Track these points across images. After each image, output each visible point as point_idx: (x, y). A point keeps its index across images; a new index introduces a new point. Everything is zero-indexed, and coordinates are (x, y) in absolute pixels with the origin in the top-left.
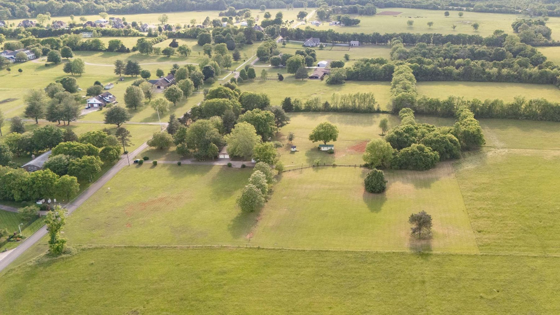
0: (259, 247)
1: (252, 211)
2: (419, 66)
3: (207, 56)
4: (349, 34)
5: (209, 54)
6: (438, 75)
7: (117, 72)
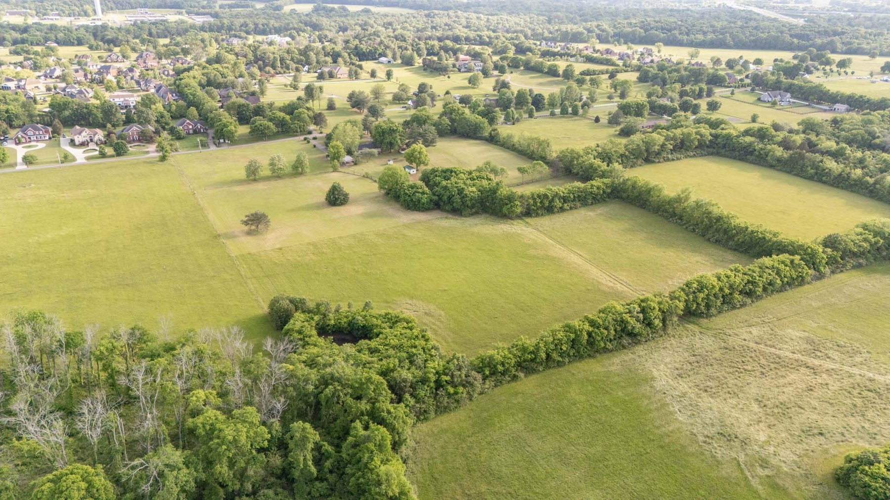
1: (255, 180)
3: (613, 90)
7: (494, 90)
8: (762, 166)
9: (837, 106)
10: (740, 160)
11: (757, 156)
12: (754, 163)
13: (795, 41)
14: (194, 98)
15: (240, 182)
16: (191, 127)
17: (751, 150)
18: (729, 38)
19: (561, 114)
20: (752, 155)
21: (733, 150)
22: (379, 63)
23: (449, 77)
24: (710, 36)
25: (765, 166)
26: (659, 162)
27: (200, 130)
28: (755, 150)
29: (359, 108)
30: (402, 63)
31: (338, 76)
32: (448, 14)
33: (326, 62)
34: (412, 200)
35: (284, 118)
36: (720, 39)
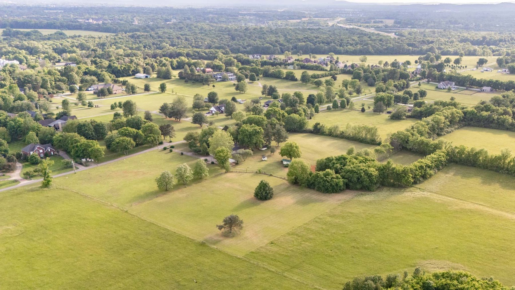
0: (127, 211)
1: (166, 190)
2: (476, 111)
3: (344, 88)
4: (485, 81)
5: (346, 88)
6: (492, 122)
7: (263, 93)
8: (501, 129)
9: (484, 88)
10: (485, 127)
11: (496, 124)
12: (495, 129)
13: (411, 48)
14: (15, 123)
15: (155, 194)
16: (41, 151)
17: (491, 120)
18: (371, 48)
19: (333, 107)
20: (492, 123)
21: (478, 122)
22: (136, 78)
23: (214, 86)
24: (359, 47)
25: (504, 130)
26: (444, 135)
27: (50, 152)
28: (494, 120)
29: (177, 118)
30: (158, 77)
31: (114, 92)
32: (151, 35)
33: (94, 81)
34: (331, 185)
35: (137, 133)
36: (365, 48)
